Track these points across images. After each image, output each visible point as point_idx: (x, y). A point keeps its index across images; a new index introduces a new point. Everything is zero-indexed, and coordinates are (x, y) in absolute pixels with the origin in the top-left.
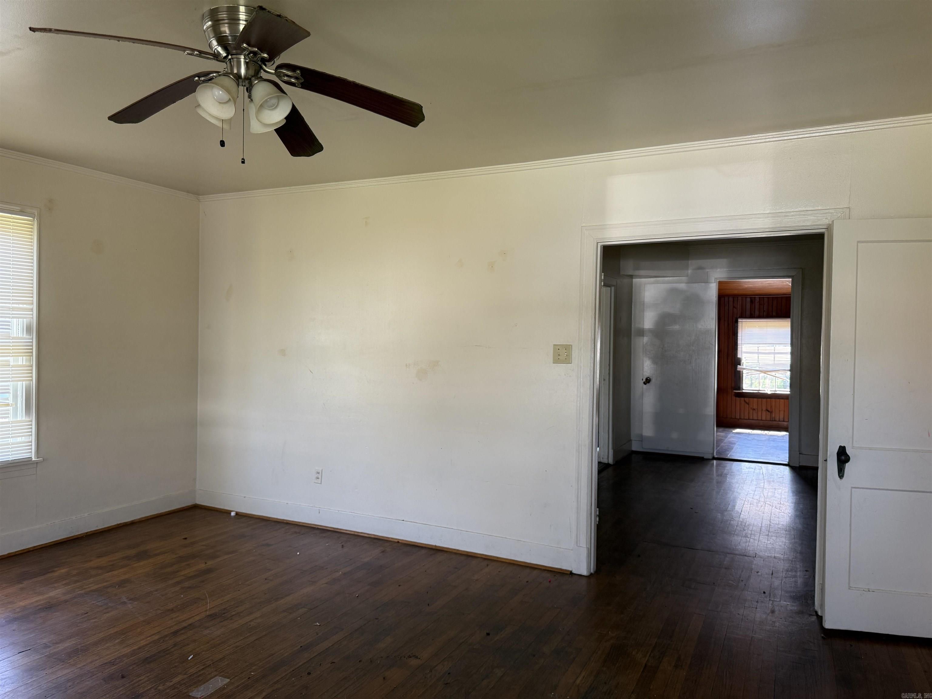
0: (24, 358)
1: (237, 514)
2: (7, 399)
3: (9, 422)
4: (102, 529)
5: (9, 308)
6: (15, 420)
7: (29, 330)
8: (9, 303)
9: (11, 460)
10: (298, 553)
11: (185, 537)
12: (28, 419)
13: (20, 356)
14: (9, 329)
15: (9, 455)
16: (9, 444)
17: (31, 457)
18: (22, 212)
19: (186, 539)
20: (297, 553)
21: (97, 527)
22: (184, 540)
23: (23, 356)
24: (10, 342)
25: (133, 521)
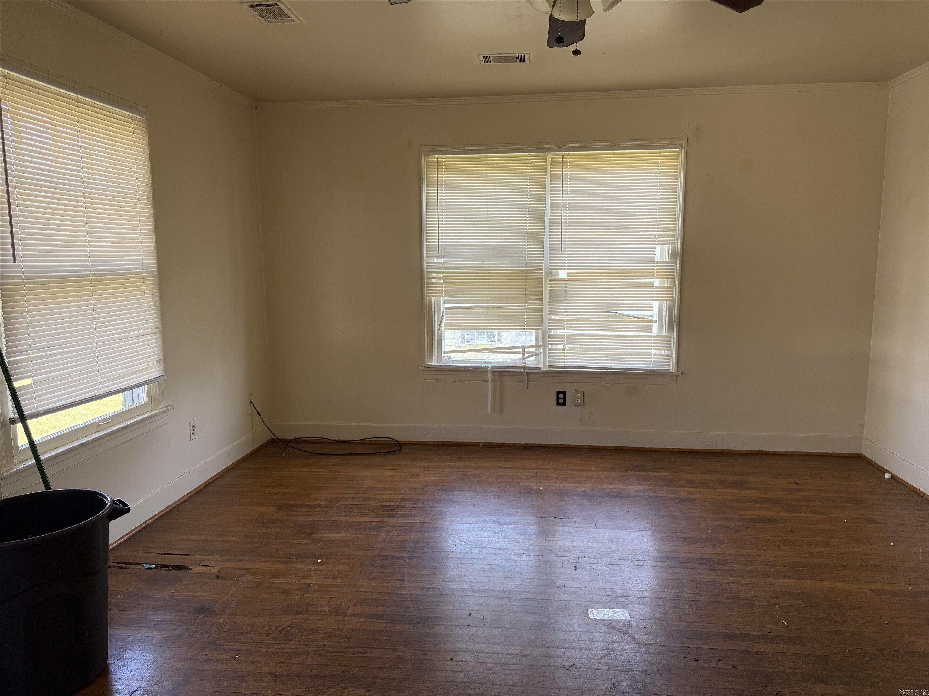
0: (669, 280)
1: (893, 477)
2: (651, 316)
3: (652, 336)
4: (740, 451)
5: (655, 235)
6: (660, 335)
7: (673, 254)
8: (655, 231)
9: (652, 369)
10: (892, 544)
11: (798, 482)
12: (669, 335)
13: (665, 278)
14: (654, 254)
15: (650, 364)
16: (651, 355)
17: (669, 369)
18: (670, 145)
19: (797, 483)
20: (890, 544)
21: (735, 447)
22: (796, 485)
23: (668, 278)
24: (654, 266)
25: (776, 452)
